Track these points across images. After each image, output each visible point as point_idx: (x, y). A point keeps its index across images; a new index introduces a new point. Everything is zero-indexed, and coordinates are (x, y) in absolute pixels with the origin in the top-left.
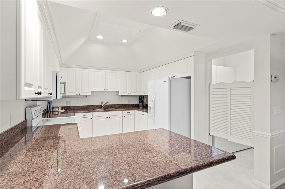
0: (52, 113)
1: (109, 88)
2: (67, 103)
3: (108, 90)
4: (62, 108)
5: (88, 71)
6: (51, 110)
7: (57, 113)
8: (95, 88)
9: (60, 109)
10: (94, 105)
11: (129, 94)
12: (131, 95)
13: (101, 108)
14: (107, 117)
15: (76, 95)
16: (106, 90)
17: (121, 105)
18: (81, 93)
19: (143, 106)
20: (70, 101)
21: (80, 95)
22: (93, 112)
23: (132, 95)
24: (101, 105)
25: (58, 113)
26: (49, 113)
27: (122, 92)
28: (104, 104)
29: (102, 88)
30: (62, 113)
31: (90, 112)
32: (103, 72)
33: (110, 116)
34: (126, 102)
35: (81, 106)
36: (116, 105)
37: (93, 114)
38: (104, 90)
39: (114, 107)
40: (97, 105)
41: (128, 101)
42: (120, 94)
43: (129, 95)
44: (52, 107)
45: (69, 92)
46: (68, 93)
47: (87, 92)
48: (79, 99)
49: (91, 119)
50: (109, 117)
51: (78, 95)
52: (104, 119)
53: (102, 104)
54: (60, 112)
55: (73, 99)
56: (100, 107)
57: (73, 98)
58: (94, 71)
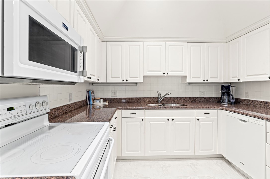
0: (92, 106)
1: (171, 71)
2: (112, 93)
3: (168, 75)
4: (105, 100)
5: (139, 45)
6: (92, 102)
7: (98, 107)
8: (149, 71)
9: (101, 102)
10: (148, 98)
11: (204, 80)
12: (207, 82)
13: (158, 102)
14: (168, 120)
15: (122, 81)
16: (166, 75)
17: (188, 98)
18: (129, 79)
19: (229, 101)
20: (115, 90)
21: (127, 82)
22: (146, 109)
23: (209, 82)
24: (158, 98)
25: (100, 107)
26: (88, 106)
27: (192, 78)
28: (162, 96)
29: (160, 71)
30: (105, 107)
31: (141, 109)
32: (161, 45)
33: (173, 118)
34: (197, 95)
35: (130, 98)
36: (181, 98)
37: (146, 112)
38: (163, 75)
39: (177, 101)
40: (152, 98)
41: (200, 92)
42: (188, 81)
43: (203, 82)
44: (92, 98)
45: (112, 77)
46: (112, 79)
47: (138, 78)
48: (127, 87)
49: (142, 120)
50: (171, 120)
51: (124, 82)
52: (164, 122)
53: (159, 96)
54: (101, 106)
55: (120, 88)
56: (156, 100)
57: (119, 86)
58: (147, 45)
